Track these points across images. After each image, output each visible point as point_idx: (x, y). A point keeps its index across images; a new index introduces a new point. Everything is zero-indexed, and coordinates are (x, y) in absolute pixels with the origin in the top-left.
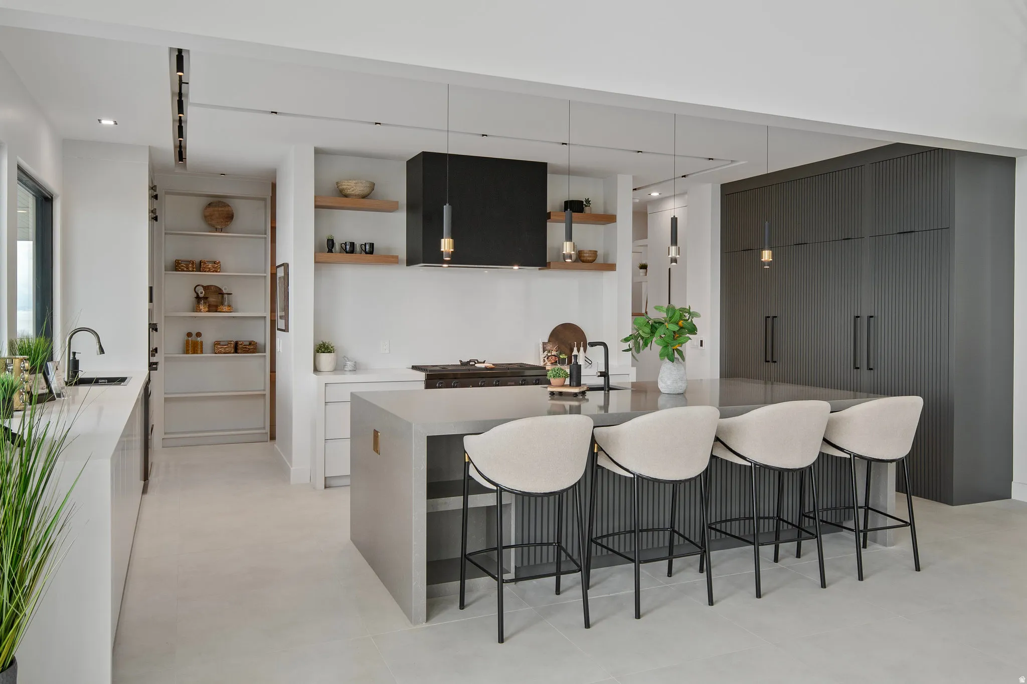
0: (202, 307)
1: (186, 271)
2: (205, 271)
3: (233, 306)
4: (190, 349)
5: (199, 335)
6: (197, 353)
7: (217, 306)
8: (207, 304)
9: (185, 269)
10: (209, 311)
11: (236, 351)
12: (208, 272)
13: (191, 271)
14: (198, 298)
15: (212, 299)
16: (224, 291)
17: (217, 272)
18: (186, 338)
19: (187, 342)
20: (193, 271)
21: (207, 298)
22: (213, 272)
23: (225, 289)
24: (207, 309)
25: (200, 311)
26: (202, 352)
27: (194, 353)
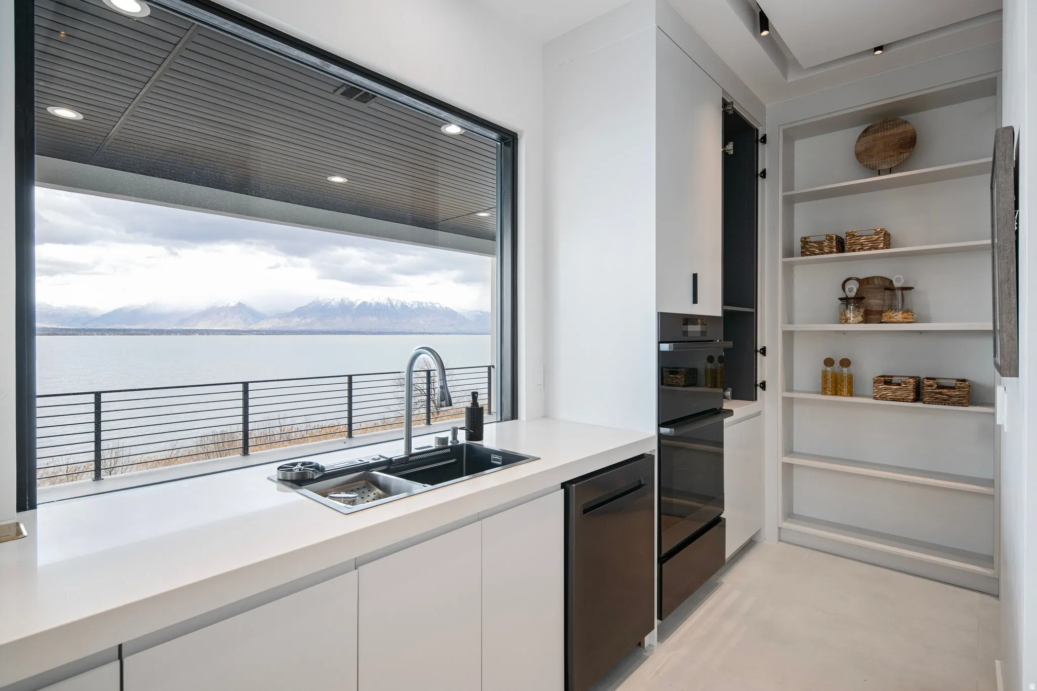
0: (850, 315)
1: (818, 254)
2: (854, 251)
3: (915, 311)
4: (830, 385)
5: (845, 363)
6: (841, 395)
7: (880, 313)
8: (862, 310)
9: (817, 251)
10: (866, 321)
11: (918, 398)
12: (859, 250)
13: (827, 253)
14: (846, 300)
15: (874, 302)
16: (897, 284)
17: (876, 248)
18: (822, 366)
19: (825, 374)
20: (831, 252)
21: (863, 298)
22: (870, 249)
23: (898, 280)
24: (860, 318)
25: (846, 321)
26: (851, 394)
27: (836, 394)
